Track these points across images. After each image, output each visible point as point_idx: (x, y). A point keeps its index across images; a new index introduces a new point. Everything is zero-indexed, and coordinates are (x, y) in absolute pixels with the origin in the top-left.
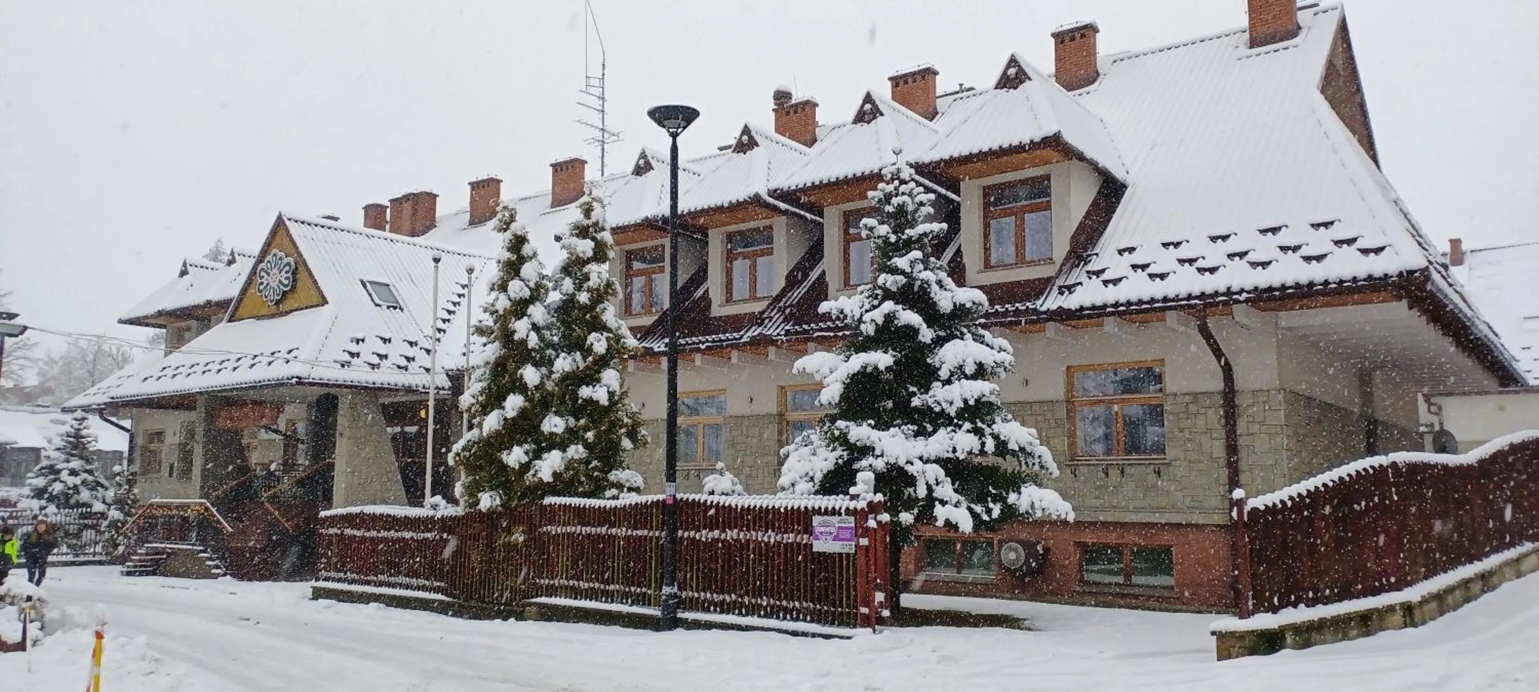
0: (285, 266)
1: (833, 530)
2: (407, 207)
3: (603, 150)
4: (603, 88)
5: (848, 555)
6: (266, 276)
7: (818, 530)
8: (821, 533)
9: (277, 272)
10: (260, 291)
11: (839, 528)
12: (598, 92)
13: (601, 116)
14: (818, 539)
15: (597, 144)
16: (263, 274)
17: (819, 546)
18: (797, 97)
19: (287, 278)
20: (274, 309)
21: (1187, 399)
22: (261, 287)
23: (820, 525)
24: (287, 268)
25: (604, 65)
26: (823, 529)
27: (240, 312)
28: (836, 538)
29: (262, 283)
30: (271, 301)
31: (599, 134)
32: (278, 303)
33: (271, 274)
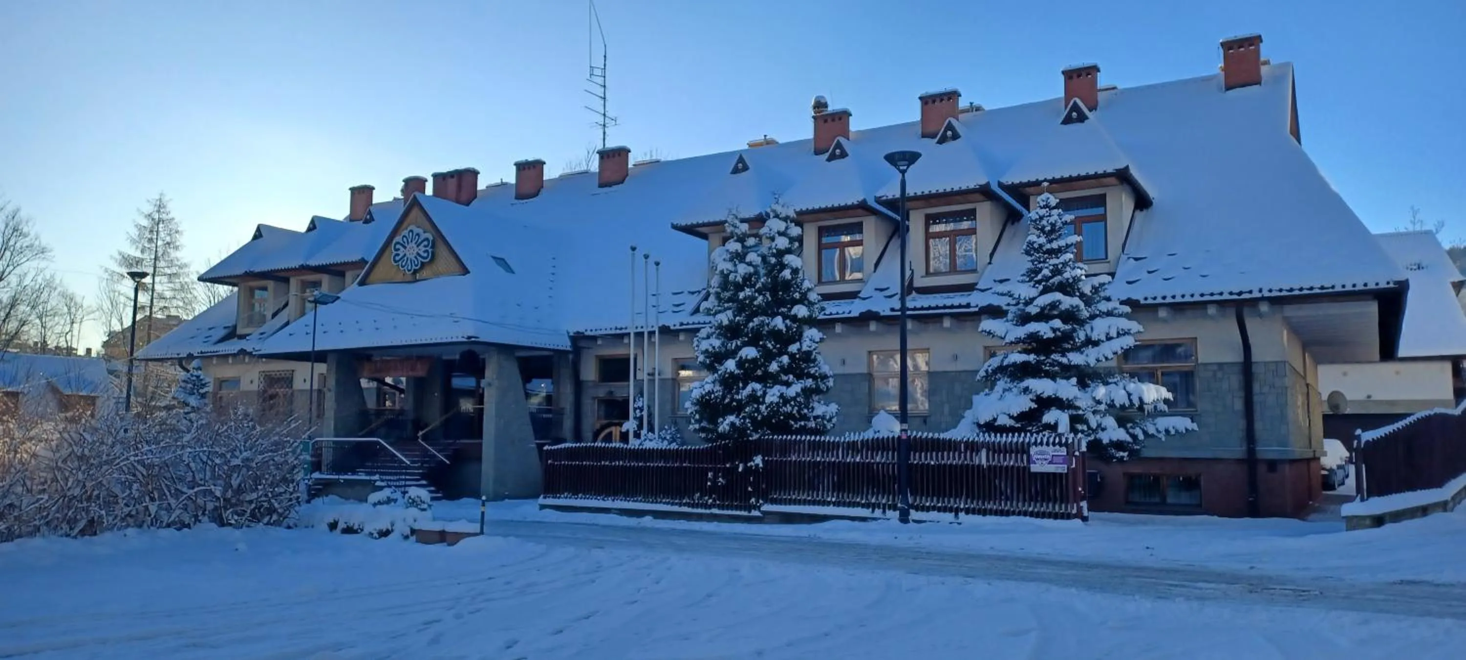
0: (422, 241)
1: (1049, 457)
2: (452, 183)
3: (604, 133)
4: (604, 77)
5: (1061, 474)
6: (402, 249)
7: (1034, 457)
8: (1038, 459)
9: (415, 246)
10: (396, 261)
11: (1053, 456)
12: (600, 80)
13: (603, 102)
14: (1035, 463)
15: (600, 127)
16: (398, 246)
17: (1035, 468)
18: (833, 106)
19: (426, 251)
20: (410, 278)
21: (1215, 368)
22: (397, 258)
23: (1036, 453)
24: (426, 243)
25: (605, 57)
26: (1039, 457)
27: (372, 277)
28: (1051, 463)
29: (398, 255)
30: (409, 271)
31: (600, 119)
32: (415, 272)
33: (408, 247)
